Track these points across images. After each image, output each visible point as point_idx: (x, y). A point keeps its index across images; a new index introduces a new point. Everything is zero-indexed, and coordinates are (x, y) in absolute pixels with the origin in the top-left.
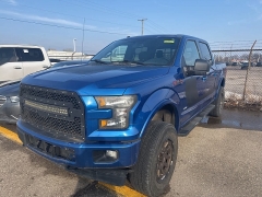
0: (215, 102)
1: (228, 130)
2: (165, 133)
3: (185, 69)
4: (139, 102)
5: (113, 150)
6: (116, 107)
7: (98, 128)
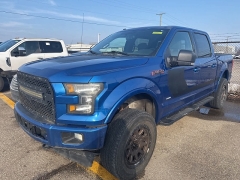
0: (215, 94)
1: (226, 123)
2: (137, 121)
3: (168, 59)
4: (105, 90)
5: (80, 133)
6: (83, 94)
7: (66, 112)
